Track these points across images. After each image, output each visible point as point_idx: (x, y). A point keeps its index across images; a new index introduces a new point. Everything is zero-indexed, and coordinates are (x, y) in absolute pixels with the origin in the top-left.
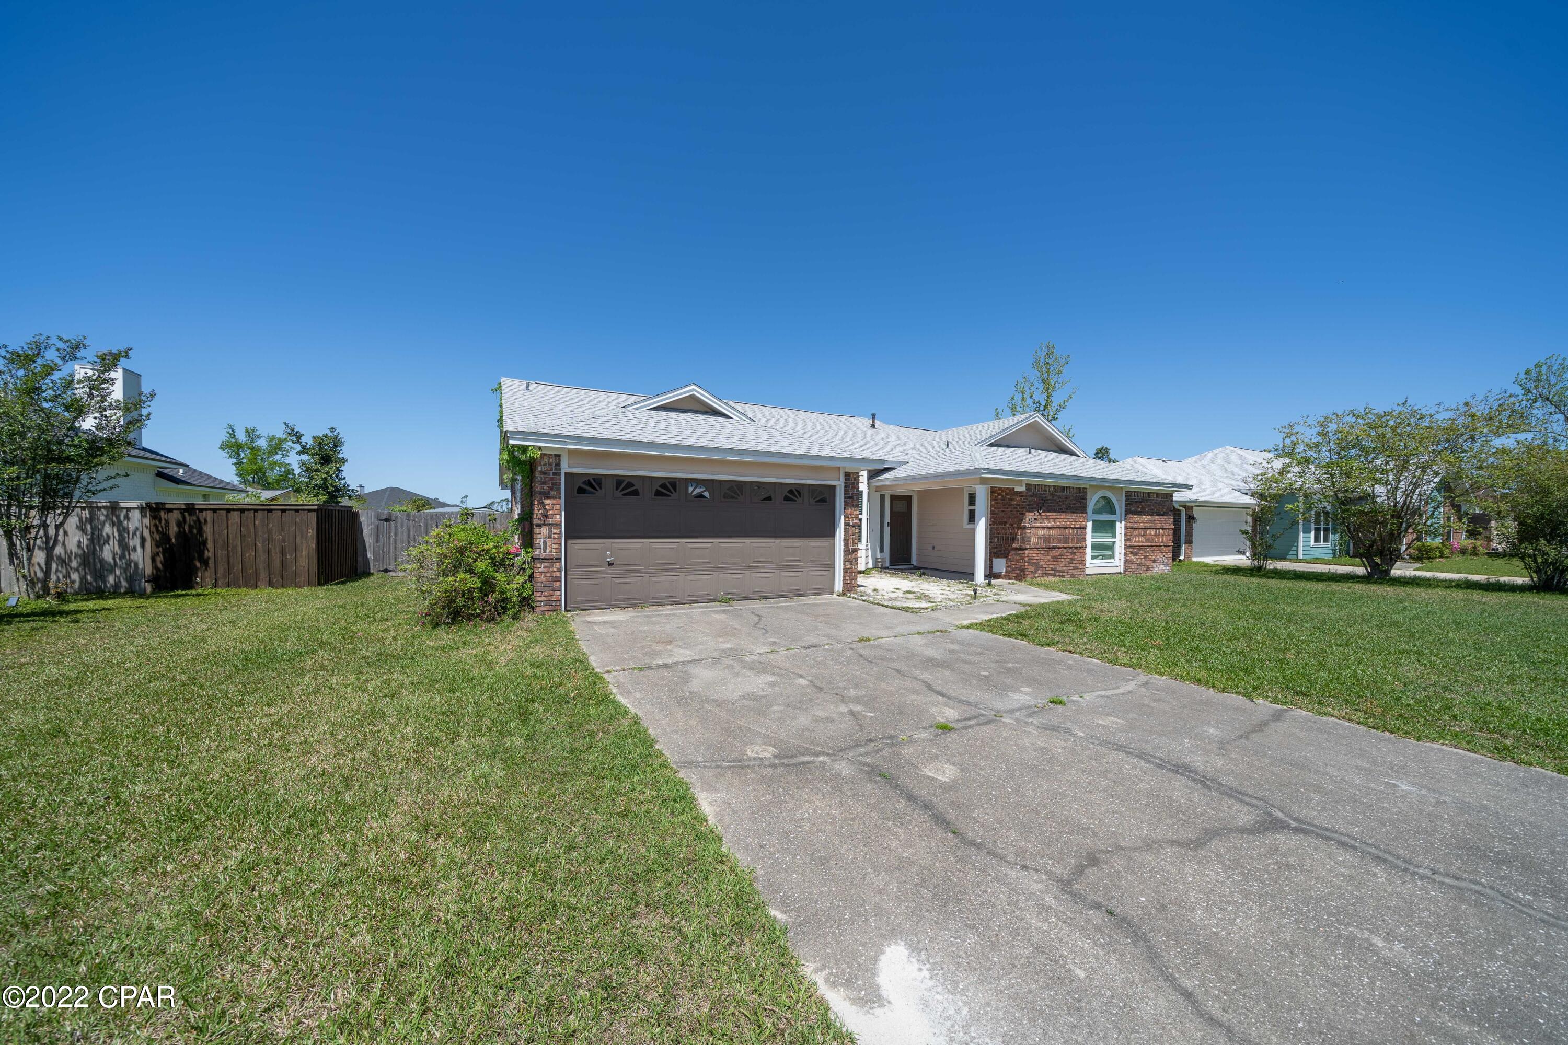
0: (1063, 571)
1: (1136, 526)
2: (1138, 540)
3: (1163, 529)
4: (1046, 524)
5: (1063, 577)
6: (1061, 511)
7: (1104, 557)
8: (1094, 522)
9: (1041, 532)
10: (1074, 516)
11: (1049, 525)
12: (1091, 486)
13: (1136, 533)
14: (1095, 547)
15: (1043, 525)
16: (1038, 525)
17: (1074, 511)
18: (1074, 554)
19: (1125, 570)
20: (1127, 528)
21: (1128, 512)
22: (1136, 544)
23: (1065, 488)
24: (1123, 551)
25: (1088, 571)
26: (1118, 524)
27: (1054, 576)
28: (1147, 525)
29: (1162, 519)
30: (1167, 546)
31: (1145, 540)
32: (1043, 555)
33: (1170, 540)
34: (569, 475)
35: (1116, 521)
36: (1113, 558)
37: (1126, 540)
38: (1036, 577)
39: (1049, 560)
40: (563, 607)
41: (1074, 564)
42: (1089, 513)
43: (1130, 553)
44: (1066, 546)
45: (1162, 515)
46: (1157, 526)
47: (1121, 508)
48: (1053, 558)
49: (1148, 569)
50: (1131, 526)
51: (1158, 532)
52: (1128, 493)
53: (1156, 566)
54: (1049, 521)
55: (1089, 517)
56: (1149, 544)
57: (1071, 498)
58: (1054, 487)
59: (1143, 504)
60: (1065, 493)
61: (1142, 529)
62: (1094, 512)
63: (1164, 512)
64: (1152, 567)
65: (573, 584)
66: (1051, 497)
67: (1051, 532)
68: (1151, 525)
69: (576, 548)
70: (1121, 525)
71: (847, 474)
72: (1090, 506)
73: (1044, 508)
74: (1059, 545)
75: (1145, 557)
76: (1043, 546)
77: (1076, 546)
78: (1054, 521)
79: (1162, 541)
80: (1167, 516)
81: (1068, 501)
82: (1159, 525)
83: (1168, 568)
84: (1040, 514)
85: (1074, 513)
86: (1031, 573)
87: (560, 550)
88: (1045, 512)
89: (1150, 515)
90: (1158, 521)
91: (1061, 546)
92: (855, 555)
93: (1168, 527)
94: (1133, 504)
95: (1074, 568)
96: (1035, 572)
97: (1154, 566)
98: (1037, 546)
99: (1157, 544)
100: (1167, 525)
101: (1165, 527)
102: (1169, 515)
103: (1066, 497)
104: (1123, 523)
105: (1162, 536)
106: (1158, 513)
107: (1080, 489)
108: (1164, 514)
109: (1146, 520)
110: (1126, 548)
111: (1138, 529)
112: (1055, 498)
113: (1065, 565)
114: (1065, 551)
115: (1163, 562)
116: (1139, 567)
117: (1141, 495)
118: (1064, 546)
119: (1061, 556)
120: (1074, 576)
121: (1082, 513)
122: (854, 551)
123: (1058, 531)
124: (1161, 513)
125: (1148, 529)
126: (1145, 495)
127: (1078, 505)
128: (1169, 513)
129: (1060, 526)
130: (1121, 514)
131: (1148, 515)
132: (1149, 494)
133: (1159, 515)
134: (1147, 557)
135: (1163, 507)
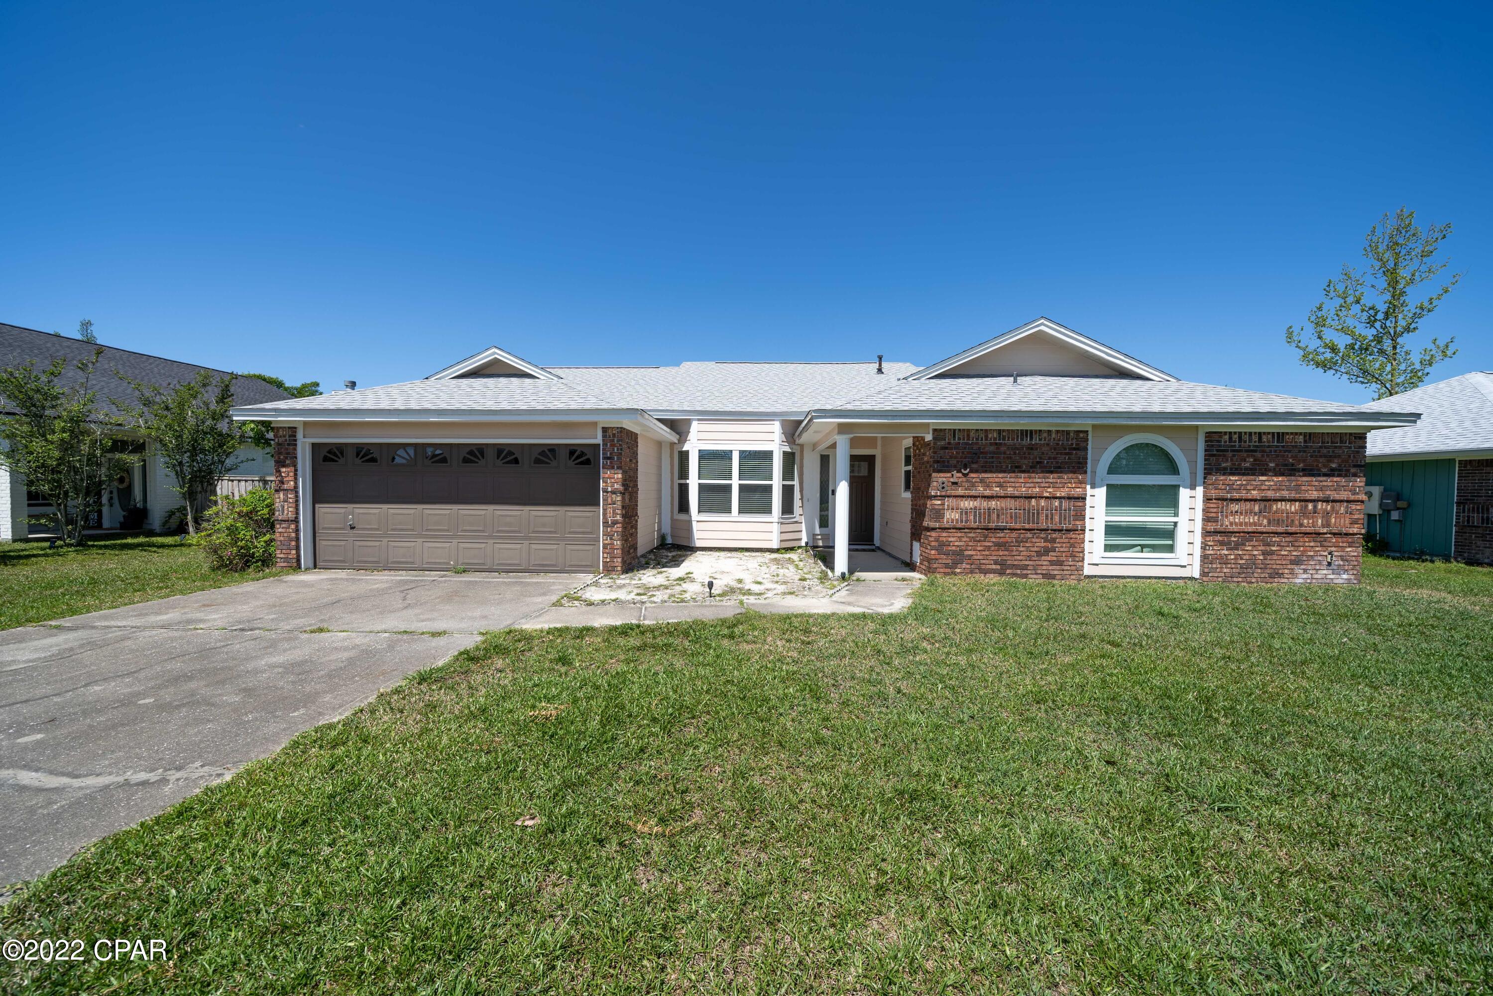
0: (1025, 567)
1: (1236, 495)
2: (1244, 520)
3: (1326, 501)
4: (980, 490)
5: (1025, 576)
6: (1017, 469)
7: (1154, 548)
8: (1110, 487)
9: (968, 504)
10: (1052, 478)
11: (988, 493)
12: (1094, 427)
13: (1235, 507)
14: (1111, 530)
15: (973, 493)
16: (960, 491)
17: (1057, 469)
18: (1053, 541)
19: (1203, 574)
20: (1207, 499)
21: (1208, 472)
22: (1235, 528)
23: (1024, 433)
24: (1198, 539)
25: (1088, 571)
26: (1184, 493)
27: (1001, 573)
28: (1270, 494)
29: (1329, 482)
30: (1346, 534)
31: (1265, 522)
32: (973, 539)
33: (1354, 522)
34: (314, 446)
35: (1179, 486)
36: (1171, 549)
37: (1207, 519)
38: (955, 574)
39: (988, 548)
40: (311, 565)
41: (1052, 556)
42: (1094, 472)
43: (1222, 543)
44: (1031, 526)
45: (1325, 475)
46: (1307, 496)
47: (1192, 463)
48: (999, 545)
49: (1276, 574)
50: (1222, 494)
51: (1310, 506)
52: (1212, 437)
53: (1305, 571)
54: (988, 486)
55: (1098, 480)
56: (1280, 529)
57: (1045, 449)
58: (999, 432)
59: (1258, 455)
60: (1027, 441)
61: (1255, 500)
62: (1112, 470)
63: (1333, 470)
64: (1292, 572)
65: (321, 544)
66: (992, 448)
67: (993, 504)
68: (1285, 494)
69: (330, 512)
70: (1193, 493)
71: (605, 430)
72: (1096, 461)
73: (974, 466)
74: (1013, 525)
75: (1264, 553)
76: (973, 525)
77: (1058, 526)
78: (1000, 485)
79: (1327, 524)
80: (1346, 476)
81: (1035, 453)
82: (1315, 495)
83: (1345, 576)
84: (965, 475)
85: (1052, 472)
86: (947, 566)
87: (297, 513)
88: (976, 471)
89: (1282, 475)
90: (1311, 487)
91: (1018, 526)
92: (618, 528)
93: (1352, 498)
94: (1230, 454)
95: (1052, 563)
96: (955, 564)
97: (1298, 570)
98: (959, 525)
99: (1308, 530)
100: (1344, 495)
101: (1337, 497)
102: (1355, 475)
103: (1031, 448)
104: (1200, 490)
105: (1327, 515)
106: (1310, 472)
107: (1068, 432)
108: (1331, 473)
109: (1268, 484)
110: (1206, 533)
111: (1246, 500)
112: (1003, 449)
113: (1030, 558)
114: (1029, 535)
115: (1329, 564)
116: (1246, 570)
117: (1255, 438)
118: (1027, 526)
119: (1019, 542)
120: (1053, 577)
121: (1074, 472)
122: (615, 523)
123: (1010, 503)
124: (1324, 470)
125: (1276, 500)
126: (1264, 438)
127: (1061, 458)
128: (1353, 470)
129: (1017, 493)
130: (1193, 474)
131: (1276, 475)
132: (1280, 436)
133: (1313, 475)
134: (1272, 553)
135: (1330, 458)
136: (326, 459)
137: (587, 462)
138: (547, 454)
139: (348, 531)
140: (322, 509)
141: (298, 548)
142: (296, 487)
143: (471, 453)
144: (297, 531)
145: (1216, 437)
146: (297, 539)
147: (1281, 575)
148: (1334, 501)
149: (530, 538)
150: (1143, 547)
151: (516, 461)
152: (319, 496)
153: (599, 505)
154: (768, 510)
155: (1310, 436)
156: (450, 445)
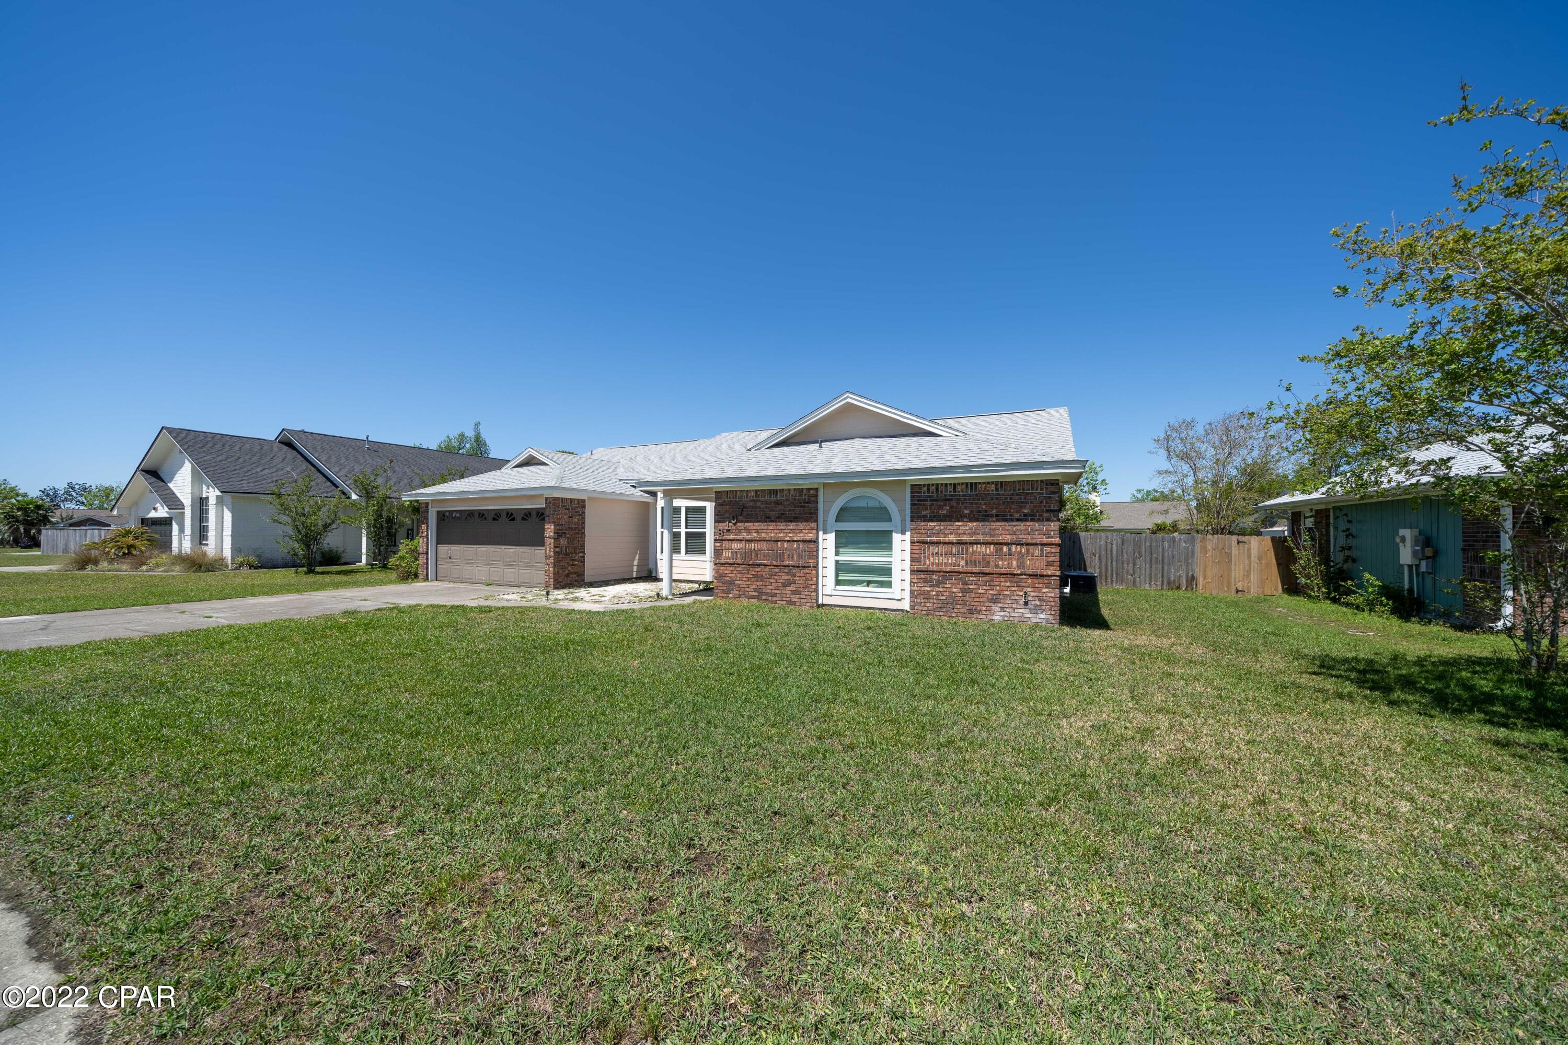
0: (775, 595)
1: (935, 539)
2: (938, 560)
3: (1020, 544)
4: (744, 535)
5: (775, 602)
6: (768, 519)
7: (878, 584)
8: (838, 533)
9: (736, 546)
10: (792, 526)
11: (749, 537)
13: (936, 549)
14: (840, 567)
15: (739, 537)
16: (732, 537)
17: (795, 519)
18: (794, 575)
19: (912, 607)
20: (912, 543)
21: (913, 519)
22: (935, 568)
23: (775, 492)
24: (908, 577)
25: (822, 600)
26: (896, 537)
27: (759, 599)
28: (966, 538)
29: (1022, 526)
30: (1042, 576)
31: (962, 563)
32: (740, 572)
33: (1049, 564)
34: (438, 512)
35: (891, 531)
36: (891, 587)
37: (913, 560)
38: (730, 598)
39: (749, 579)
40: (434, 578)
41: (793, 587)
42: (825, 521)
43: (925, 581)
44: (778, 563)
45: (1018, 520)
46: (1001, 539)
47: (902, 511)
48: (759, 577)
49: (974, 611)
50: (923, 538)
51: (1005, 549)
52: (916, 488)
53: (1002, 609)
54: (749, 533)
55: (829, 527)
56: (976, 570)
57: (786, 504)
58: (756, 491)
59: (954, 503)
60: (773, 498)
61: (952, 543)
62: (838, 519)
63: (1025, 515)
64: (990, 609)
65: (439, 566)
66: (751, 504)
67: (753, 545)
68: (980, 538)
69: (443, 548)
70: (903, 537)
71: (547, 499)
72: (826, 513)
73: (740, 517)
74: (765, 562)
75: (964, 592)
76: (740, 561)
77: (797, 564)
78: (757, 532)
79: (1021, 565)
80: (1039, 520)
81: (780, 506)
82: (1008, 538)
83: (1042, 616)
84: (735, 524)
85: (791, 521)
86: (723, 592)
87: (427, 549)
88: (742, 522)
89: (977, 520)
90: (1005, 531)
91: (769, 563)
92: (552, 560)
93: (1045, 541)
94: (929, 503)
95: (793, 592)
96: (728, 591)
97: (996, 608)
98: (731, 562)
99: (1003, 571)
100: (1038, 538)
101: (1030, 539)
102: (1048, 520)
103: (777, 503)
104: (908, 534)
105: (1021, 557)
106: (1002, 517)
107: (802, 490)
108: (1024, 518)
109: (964, 529)
110: (913, 572)
111: (945, 543)
112: (759, 504)
113: (777, 588)
114: (777, 570)
115: (1026, 603)
116: (948, 605)
117: (950, 489)
118: (774, 563)
119: (771, 575)
120: (794, 604)
121: (807, 521)
122: (550, 557)
123: (764, 545)
124: (1017, 515)
125: (972, 544)
126: (959, 488)
127: (798, 510)
128: (1046, 515)
129: (768, 538)
130: (903, 521)
131: (971, 521)
132: (973, 486)
133: (1006, 520)
134: (971, 591)
135: (1022, 504)
136: (442, 520)
137: (541, 519)
138: (527, 515)
139: (448, 560)
140: (441, 547)
141: (427, 568)
142: (427, 535)
144: (427, 559)
145: (917, 489)
146: (427, 564)
147: (979, 612)
148: (1027, 544)
149: (519, 566)
150: (869, 583)
151: (514, 519)
152: (439, 541)
153: (544, 546)
154: (702, 551)
155: (1002, 484)
156: (488, 510)
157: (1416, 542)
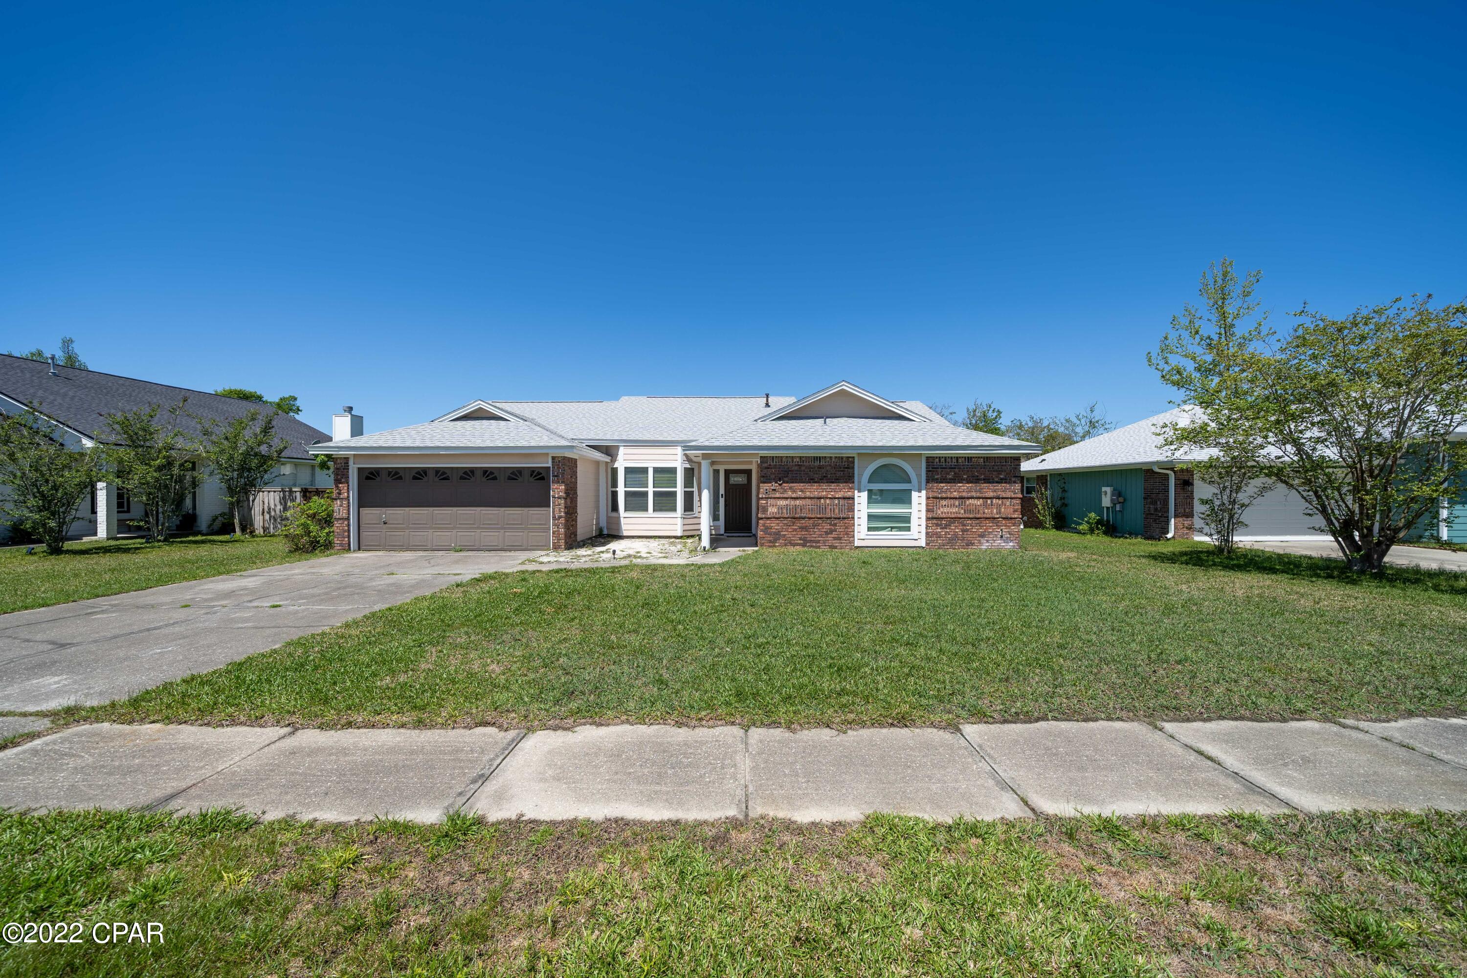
0: (818, 542)
1: (944, 495)
2: (946, 509)
3: (998, 498)
4: (790, 494)
5: (819, 547)
6: (811, 481)
7: (900, 529)
8: (870, 492)
9: (782, 503)
10: (833, 486)
11: (794, 495)
12: (859, 454)
13: (944, 502)
14: (871, 517)
15: (785, 496)
16: (777, 495)
17: (836, 480)
18: (835, 525)
19: (927, 544)
20: (928, 498)
21: (928, 482)
22: (944, 516)
23: (818, 459)
24: (923, 522)
25: (857, 543)
26: (915, 494)
27: (804, 545)
28: (965, 494)
29: (999, 486)
30: (1011, 518)
31: (962, 511)
32: (786, 525)
33: (1015, 511)
34: (359, 469)
35: (911, 490)
36: (909, 530)
37: (928, 511)
38: (775, 546)
39: (795, 530)
40: (357, 548)
41: (834, 535)
42: (860, 482)
43: (937, 525)
44: (821, 516)
45: (997, 482)
46: (987, 495)
47: (919, 476)
48: (802, 528)
49: (970, 544)
50: (936, 495)
51: (989, 501)
52: (930, 460)
53: (987, 541)
54: (794, 491)
55: (862, 488)
56: (971, 516)
57: (828, 468)
58: (800, 458)
59: (957, 470)
60: (817, 463)
61: (956, 498)
62: (871, 480)
63: (1002, 479)
64: (980, 542)
65: (363, 534)
66: (796, 468)
67: (798, 502)
68: (974, 494)
69: (369, 513)
70: (920, 494)
71: (553, 458)
72: (860, 475)
73: (786, 479)
74: (810, 516)
75: (963, 531)
76: (786, 516)
77: (838, 516)
78: (802, 491)
79: (999, 512)
80: (1009, 483)
81: (823, 470)
82: (991, 494)
83: (1011, 544)
84: (780, 485)
85: (833, 482)
86: (770, 541)
87: (349, 514)
88: (787, 483)
89: (971, 482)
90: (989, 490)
91: (813, 516)
92: (562, 520)
93: (1013, 496)
94: (940, 470)
95: (835, 539)
96: (775, 541)
97: (983, 540)
98: (777, 516)
99: (988, 516)
100: (1009, 494)
101: (1004, 496)
102: (1015, 482)
103: (820, 467)
104: (924, 492)
105: (999, 507)
106: (987, 481)
107: (842, 458)
108: (1000, 481)
109: (964, 488)
110: (928, 519)
111: (951, 498)
112: (803, 468)
113: (821, 536)
114: (820, 521)
115: (1002, 537)
116: (952, 541)
117: (954, 460)
118: (819, 516)
119: (814, 526)
120: (836, 547)
121: (846, 482)
122: (560, 517)
123: (809, 502)
124: (996, 479)
125: (968, 498)
126: (960, 461)
127: (839, 474)
128: (1013, 479)
129: (812, 496)
130: (920, 482)
131: (968, 483)
132: (969, 459)
133: (990, 483)
134: (967, 530)
135: (999, 472)
136: (368, 478)
137: (543, 478)
138: (515, 474)
139: (382, 525)
140: (365, 511)
141: (349, 537)
142: (348, 497)
143: (465, 473)
144: (349, 525)
145: (931, 460)
146: (349, 531)
147: (973, 544)
148: (1003, 498)
149: (505, 528)
150: (892, 528)
151: (495, 478)
152: (362, 503)
153: (549, 506)
154: (674, 509)
155: (987, 459)
156: (452, 468)
157: (1113, 495)
